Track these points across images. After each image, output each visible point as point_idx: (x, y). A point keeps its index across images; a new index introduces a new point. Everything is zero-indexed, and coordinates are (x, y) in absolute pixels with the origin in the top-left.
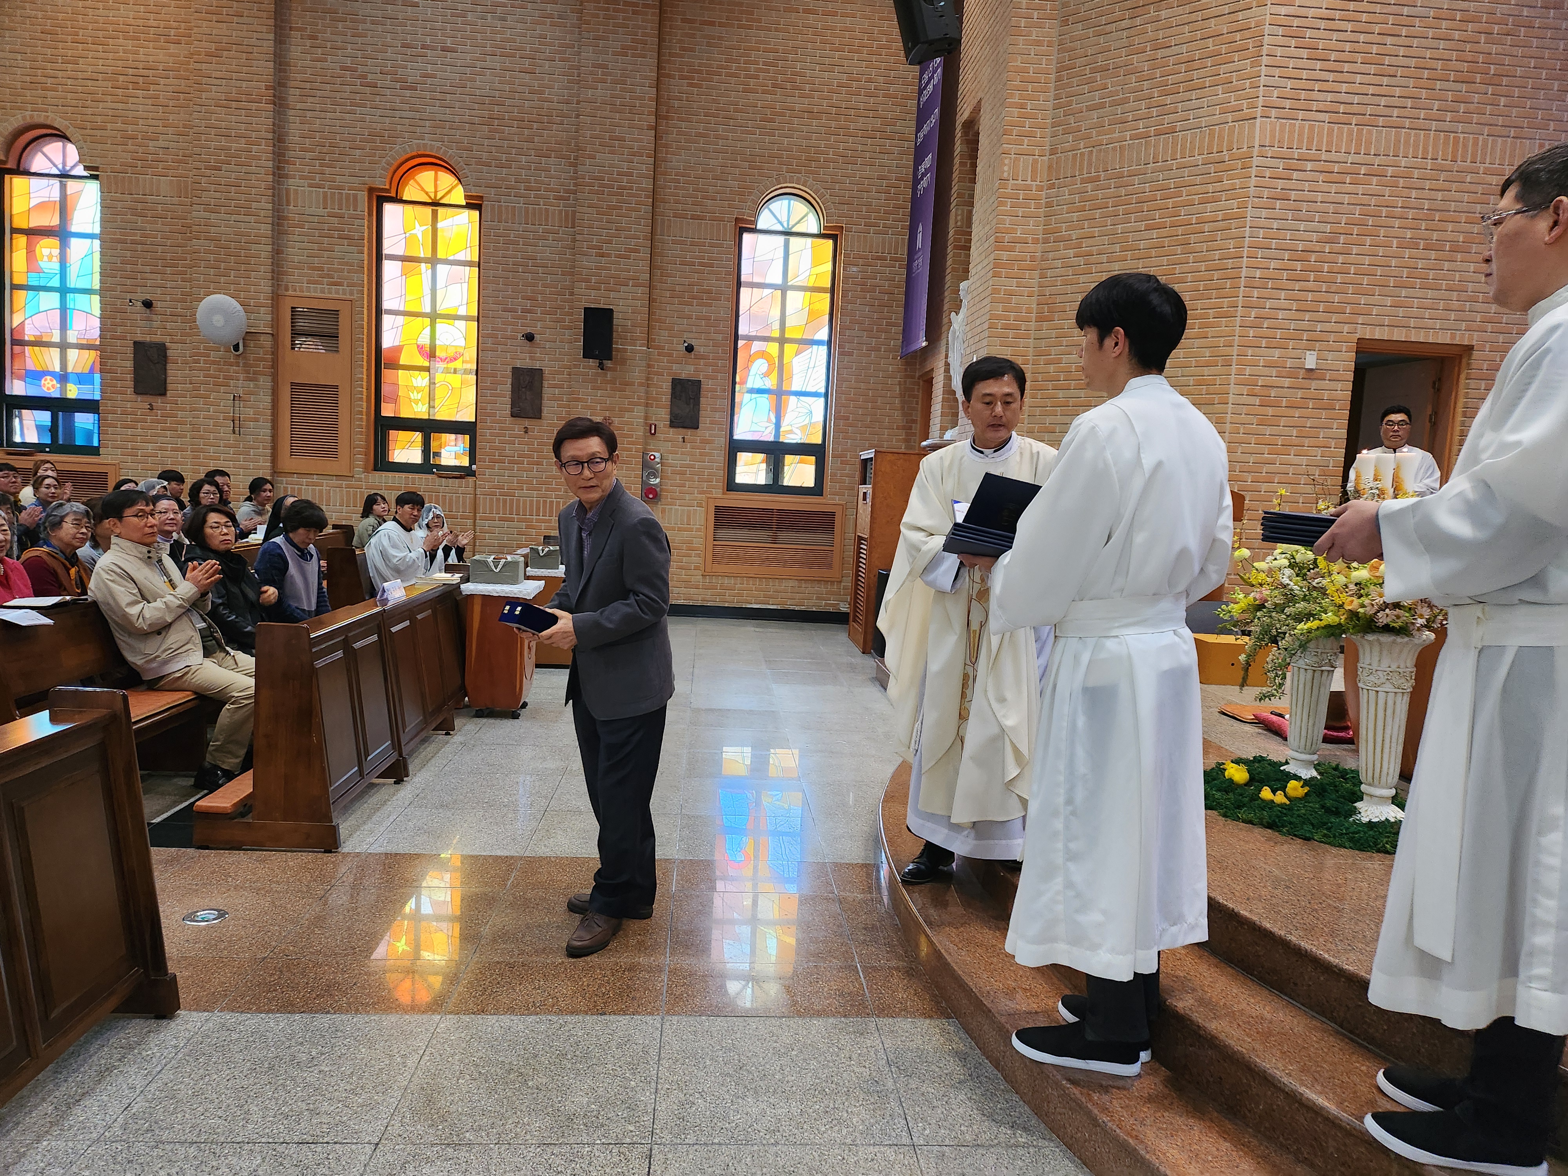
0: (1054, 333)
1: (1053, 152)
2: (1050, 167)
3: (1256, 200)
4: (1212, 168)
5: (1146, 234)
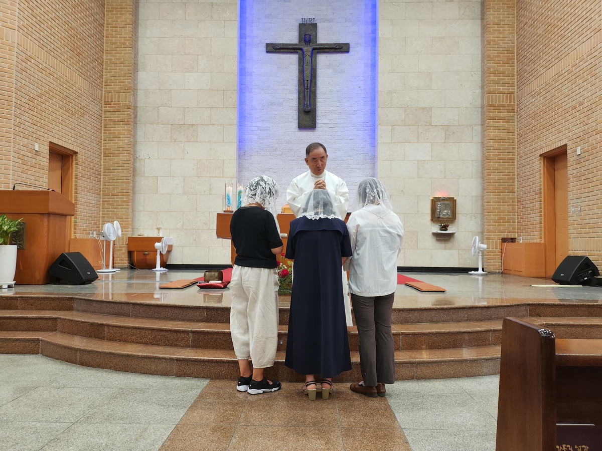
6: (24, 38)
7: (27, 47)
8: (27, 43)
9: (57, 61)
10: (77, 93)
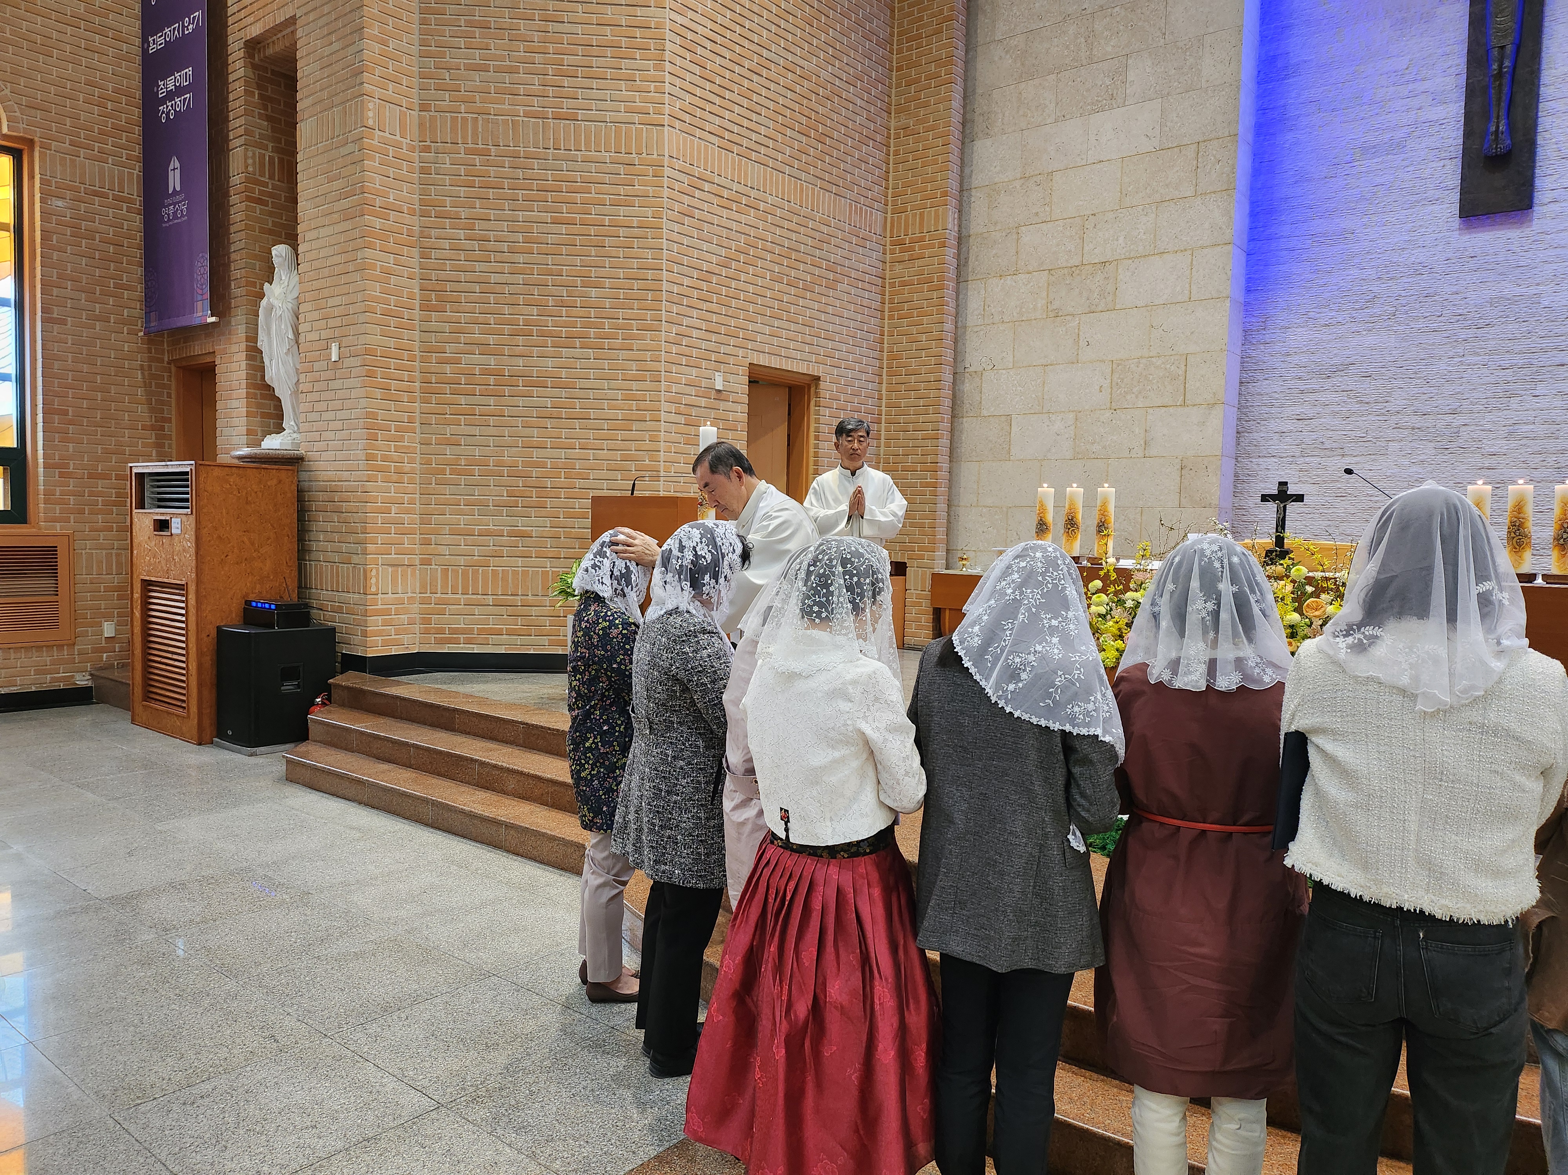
0: (447, 327)
1: (424, 108)
2: (421, 125)
3: (668, 211)
4: (622, 169)
5: (555, 228)
6: (685, 140)
7: (692, 156)
8: (692, 148)
9: (765, 171)
10: (817, 235)
